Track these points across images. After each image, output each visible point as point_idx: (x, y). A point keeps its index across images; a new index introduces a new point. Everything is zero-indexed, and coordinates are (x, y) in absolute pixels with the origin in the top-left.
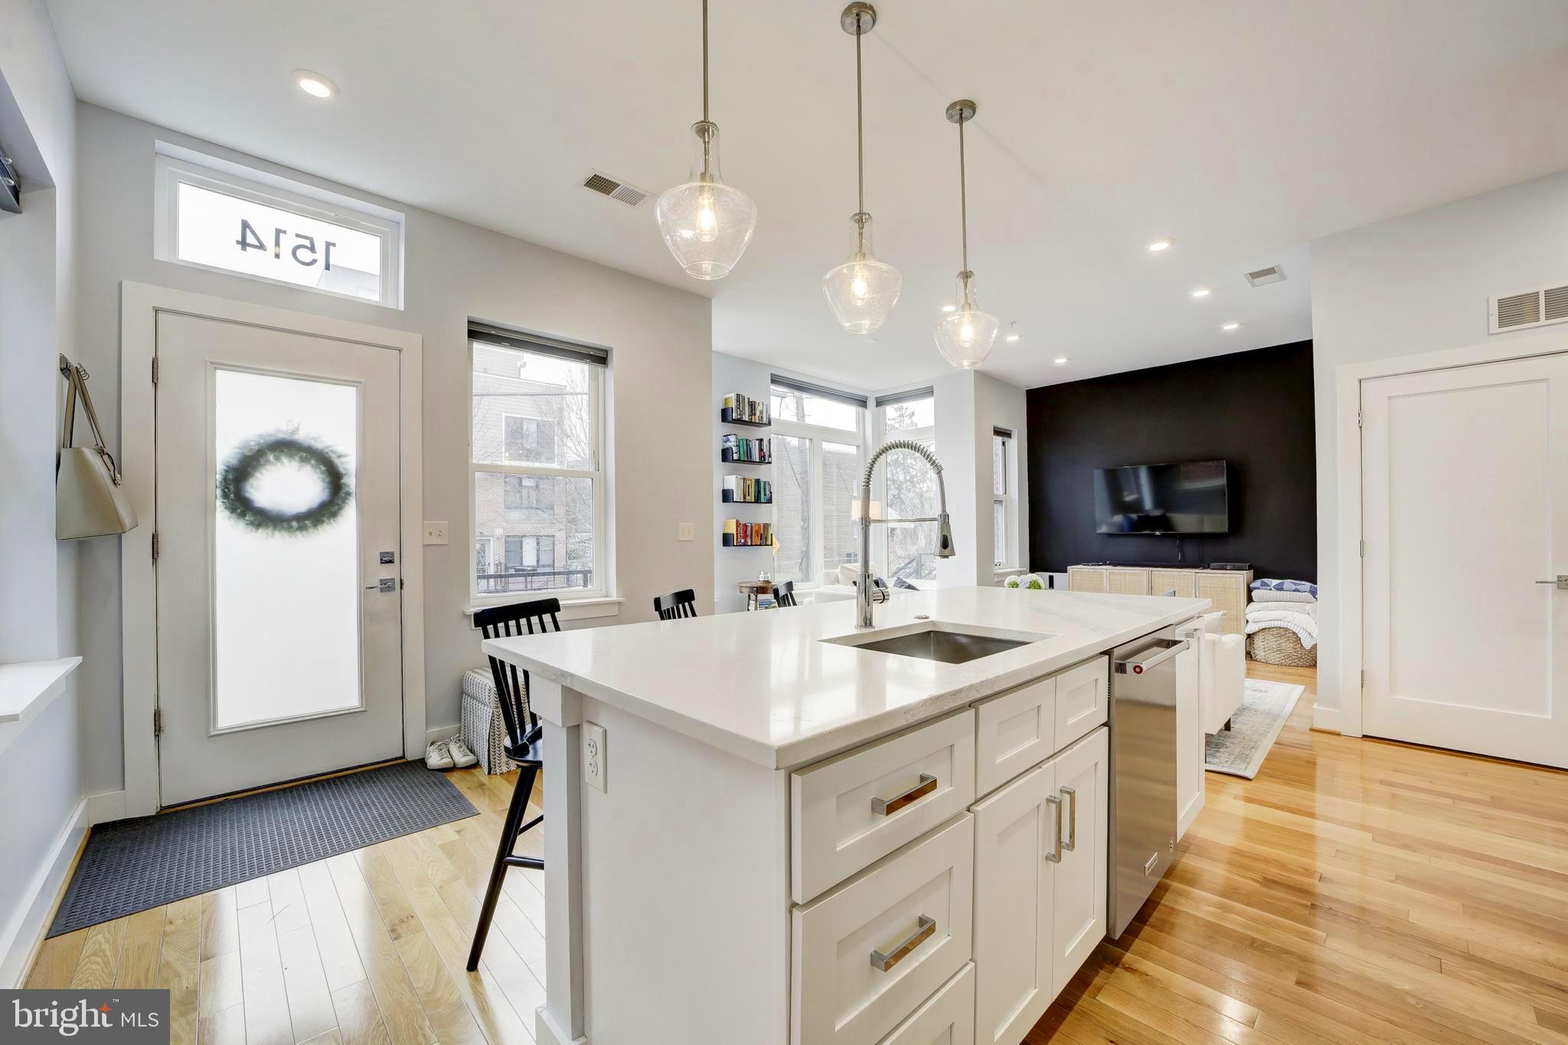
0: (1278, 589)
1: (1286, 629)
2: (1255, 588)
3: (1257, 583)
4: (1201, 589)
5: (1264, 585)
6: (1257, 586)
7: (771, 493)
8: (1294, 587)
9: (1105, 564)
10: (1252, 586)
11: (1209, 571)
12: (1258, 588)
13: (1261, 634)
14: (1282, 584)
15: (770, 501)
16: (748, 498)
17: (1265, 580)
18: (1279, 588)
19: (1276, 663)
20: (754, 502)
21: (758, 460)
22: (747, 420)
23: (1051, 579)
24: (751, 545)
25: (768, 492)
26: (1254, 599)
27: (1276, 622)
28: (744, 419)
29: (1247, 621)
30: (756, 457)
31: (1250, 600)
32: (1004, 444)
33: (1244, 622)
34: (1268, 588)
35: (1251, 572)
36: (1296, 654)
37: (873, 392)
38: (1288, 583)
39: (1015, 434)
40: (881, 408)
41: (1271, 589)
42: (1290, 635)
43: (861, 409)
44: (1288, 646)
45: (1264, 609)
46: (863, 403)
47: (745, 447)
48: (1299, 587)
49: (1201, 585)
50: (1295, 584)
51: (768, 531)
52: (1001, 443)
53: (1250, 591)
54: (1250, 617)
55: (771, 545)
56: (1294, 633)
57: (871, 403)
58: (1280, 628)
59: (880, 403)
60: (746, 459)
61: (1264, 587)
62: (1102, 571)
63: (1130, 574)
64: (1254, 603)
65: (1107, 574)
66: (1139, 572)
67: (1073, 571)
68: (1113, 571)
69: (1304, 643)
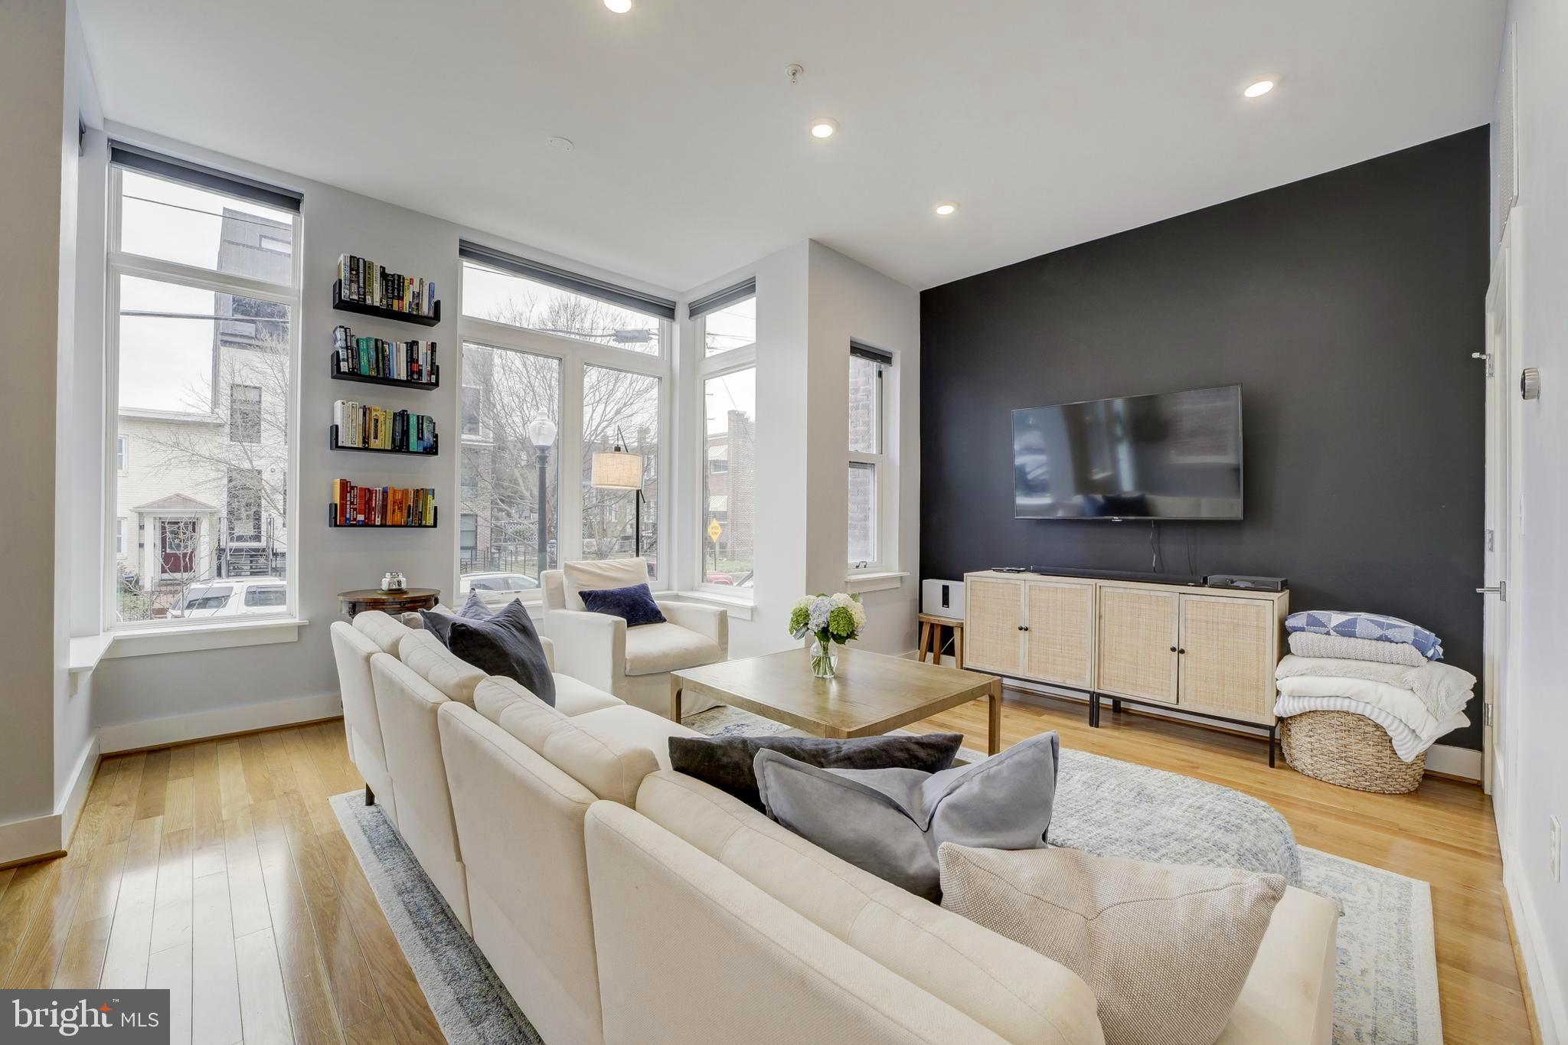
0: (1343, 634)
1: (1361, 718)
2: (1295, 629)
3: (1299, 619)
4: (1189, 624)
5: (1314, 623)
6: (1300, 625)
7: (436, 436)
8: (1379, 632)
9: (1027, 570)
10: (1290, 623)
11: (1206, 590)
12: (1302, 630)
13: (1305, 721)
14: (1353, 623)
15: (432, 450)
16: (374, 444)
17: (1318, 614)
18: (1347, 631)
19: (1337, 782)
20: (394, 450)
21: (403, 376)
22: (377, 304)
23: (946, 589)
24: (382, 526)
25: (427, 435)
26: (1293, 650)
27: (1339, 701)
28: (369, 302)
29: (1278, 693)
30: (400, 371)
31: (1284, 650)
32: (880, 374)
33: (1270, 694)
34: (1322, 629)
35: (1286, 594)
36: (1380, 770)
37: (682, 294)
38: (1364, 620)
39: (897, 359)
40: (699, 318)
41: (1328, 633)
42: (1368, 729)
43: (666, 321)
44: (1366, 752)
45: (1313, 672)
46: (667, 310)
47: (373, 353)
48: (1390, 633)
49: (1189, 617)
50: (1380, 625)
51: (425, 503)
52: (875, 374)
53: (1284, 633)
54: (1284, 685)
55: (435, 525)
56: (1377, 726)
57: (682, 312)
58: (1348, 713)
59: (696, 310)
60: (373, 373)
61: (1312, 628)
62: (1019, 582)
63: (1063, 590)
64: (1295, 657)
65: (1027, 587)
66: (1078, 587)
67: (971, 581)
68: (1036, 584)
69: (1399, 748)
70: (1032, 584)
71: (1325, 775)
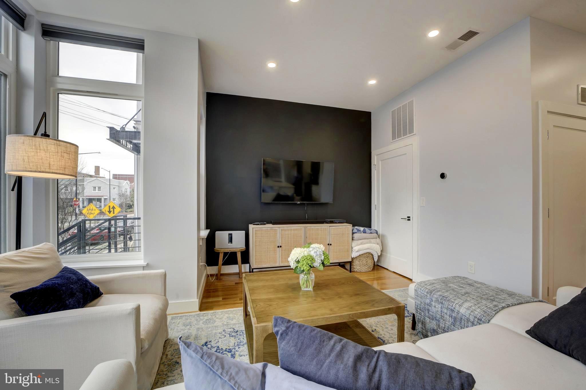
1: (370, 253)
2: (355, 233)
3: (355, 230)
4: (332, 236)
5: (358, 230)
13: (358, 258)
17: (358, 228)
23: (230, 235)
26: (355, 239)
29: (352, 252)
31: (353, 239)
33: (350, 252)
35: (352, 223)
37: (38, 12)
41: (361, 233)
42: (370, 256)
44: (370, 261)
45: (358, 244)
48: (371, 231)
49: (332, 233)
53: (353, 234)
54: (354, 249)
58: (367, 253)
59: (50, 33)
61: (358, 232)
62: (277, 228)
63: (294, 230)
64: (355, 241)
65: (280, 230)
66: (299, 228)
67: (255, 230)
68: (283, 228)
69: (375, 257)
70: (282, 228)
71: (362, 270)
